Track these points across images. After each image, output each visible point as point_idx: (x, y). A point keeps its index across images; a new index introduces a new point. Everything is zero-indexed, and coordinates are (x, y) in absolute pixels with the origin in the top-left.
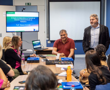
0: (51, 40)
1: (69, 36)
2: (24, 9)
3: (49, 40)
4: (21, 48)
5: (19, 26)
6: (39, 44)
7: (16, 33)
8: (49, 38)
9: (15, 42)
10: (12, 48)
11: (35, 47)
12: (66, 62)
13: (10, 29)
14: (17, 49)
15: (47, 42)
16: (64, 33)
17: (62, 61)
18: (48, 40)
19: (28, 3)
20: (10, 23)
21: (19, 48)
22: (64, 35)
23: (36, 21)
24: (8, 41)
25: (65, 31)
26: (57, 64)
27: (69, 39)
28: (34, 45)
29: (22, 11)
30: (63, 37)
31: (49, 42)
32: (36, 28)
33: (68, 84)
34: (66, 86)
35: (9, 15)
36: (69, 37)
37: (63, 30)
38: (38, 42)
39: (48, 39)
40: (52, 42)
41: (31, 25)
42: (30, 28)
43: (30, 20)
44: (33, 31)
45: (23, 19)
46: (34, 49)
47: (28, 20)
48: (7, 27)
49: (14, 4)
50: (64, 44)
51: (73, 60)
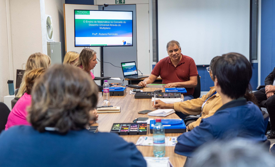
2: (106, 6)
4: (102, 75)
6: (135, 68)
11: (126, 74)
12: (172, 95)
16: (175, 47)
17: (167, 93)
19: (120, 1)
22: (176, 50)
25: (177, 43)
28: (124, 70)
29: (103, 10)
30: (174, 53)
36: (184, 54)
37: (173, 42)
39: (155, 63)
41: (119, 35)
43: (116, 25)
44: (123, 44)
45: (104, 24)
46: (125, 76)
47: (113, 25)
48: (76, 38)
49: (95, 3)
50: (175, 66)
51: (186, 91)
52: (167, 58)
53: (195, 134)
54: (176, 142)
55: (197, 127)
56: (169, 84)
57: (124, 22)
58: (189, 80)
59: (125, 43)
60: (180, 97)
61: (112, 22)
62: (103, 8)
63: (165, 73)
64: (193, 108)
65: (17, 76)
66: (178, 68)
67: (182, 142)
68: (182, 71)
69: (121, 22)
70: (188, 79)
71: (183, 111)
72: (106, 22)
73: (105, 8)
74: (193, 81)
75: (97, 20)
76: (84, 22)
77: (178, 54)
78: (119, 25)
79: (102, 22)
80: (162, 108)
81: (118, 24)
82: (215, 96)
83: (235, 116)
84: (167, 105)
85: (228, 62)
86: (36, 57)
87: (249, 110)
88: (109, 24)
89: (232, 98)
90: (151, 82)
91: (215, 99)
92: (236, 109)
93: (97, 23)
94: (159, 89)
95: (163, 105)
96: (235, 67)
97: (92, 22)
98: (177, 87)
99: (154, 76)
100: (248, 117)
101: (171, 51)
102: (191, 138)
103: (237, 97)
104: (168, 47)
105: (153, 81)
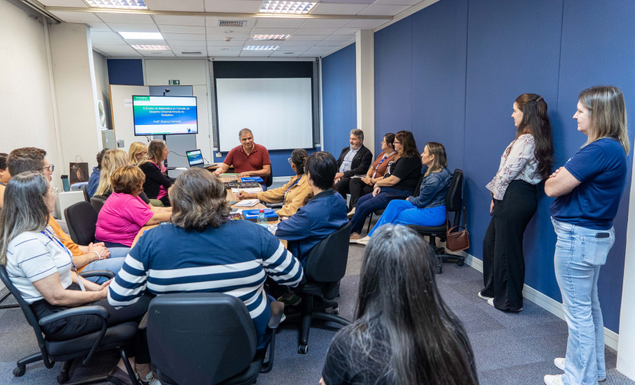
0: (221, 150)
1: (257, 140)
2: (167, 91)
3: (219, 151)
4: (166, 166)
5: (159, 123)
6: (200, 156)
7: (152, 136)
8: (219, 147)
9: (157, 152)
10: (151, 161)
11: (192, 163)
12: (250, 185)
13: (141, 129)
14: (159, 164)
15: (215, 155)
16: (248, 135)
17: (243, 182)
18: (217, 152)
19: (174, 82)
20: (140, 118)
21: (162, 163)
22: (249, 139)
23: (192, 113)
24: (139, 150)
25: (250, 132)
26: (233, 187)
27: (257, 146)
28: (190, 159)
29: (164, 95)
30: (248, 141)
31: (218, 155)
32: (192, 126)
33: (254, 212)
34: (250, 214)
35: (137, 103)
37: (245, 130)
38: (199, 152)
39: (216, 149)
40: (224, 154)
41: (183, 122)
42: (181, 127)
43: (179, 112)
44: (187, 132)
45: (166, 110)
46: (191, 166)
47: (176, 112)
48: (136, 126)
49: (145, 84)
50: (248, 155)
51: (262, 180)
52: (239, 147)
53: (293, 221)
54: (277, 228)
55: (295, 215)
56: (243, 173)
57: (188, 109)
58: (262, 168)
59: (189, 130)
60: (258, 186)
61: (174, 109)
62: (164, 93)
63: (238, 162)
64: (276, 197)
65: (71, 170)
66: (251, 157)
67: (282, 228)
68: (255, 160)
69: (184, 109)
70: (260, 167)
71: (266, 200)
72: (168, 108)
73: (166, 94)
74: (266, 170)
75: (158, 107)
76: (144, 109)
77: (252, 142)
78: (183, 112)
79: (163, 109)
80: (246, 198)
81: (181, 110)
82: (297, 186)
83: (326, 204)
84: (251, 195)
85: (319, 160)
86: (111, 153)
87: (336, 198)
88: (172, 110)
89: (322, 189)
90: (224, 171)
91: (297, 188)
92: (326, 199)
93: (159, 110)
94: (233, 179)
95: (246, 196)
96: (324, 164)
97: (153, 109)
98: (251, 176)
99: (227, 166)
100: (336, 204)
101: (245, 139)
102: (291, 225)
103: (327, 188)
104: (240, 134)
105: (226, 170)
